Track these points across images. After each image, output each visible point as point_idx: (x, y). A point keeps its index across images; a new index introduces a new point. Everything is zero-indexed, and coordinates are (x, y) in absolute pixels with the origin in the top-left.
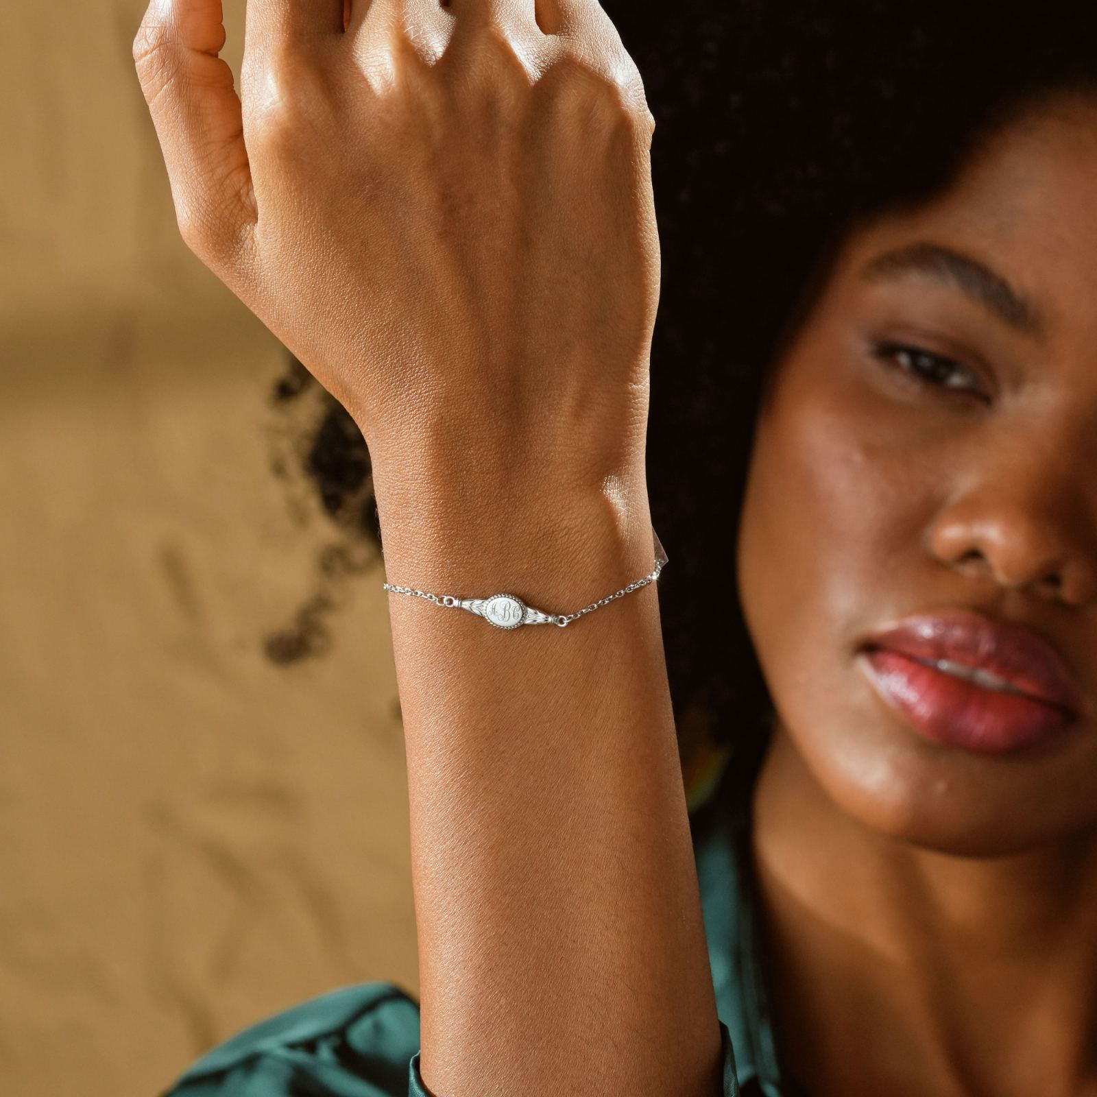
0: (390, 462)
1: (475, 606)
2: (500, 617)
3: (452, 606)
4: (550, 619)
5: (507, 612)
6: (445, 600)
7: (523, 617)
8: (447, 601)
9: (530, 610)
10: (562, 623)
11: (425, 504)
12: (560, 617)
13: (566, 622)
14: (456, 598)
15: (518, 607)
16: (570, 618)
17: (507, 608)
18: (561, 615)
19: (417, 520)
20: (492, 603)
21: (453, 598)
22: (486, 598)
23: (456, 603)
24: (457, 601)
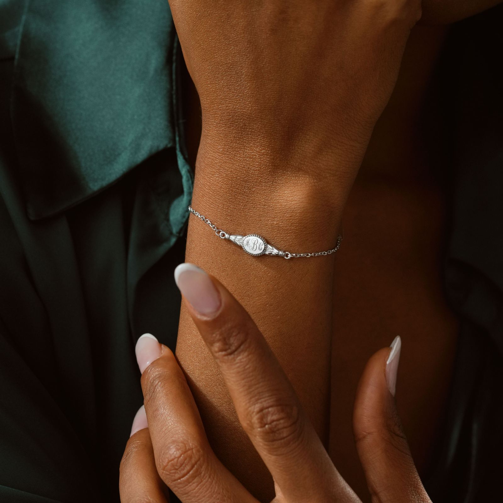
0: (209, 138)
1: (237, 240)
2: (251, 248)
3: (224, 238)
4: (281, 253)
5: (255, 246)
6: (221, 233)
7: (264, 249)
8: (222, 234)
9: (269, 246)
10: (287, 257)
11: (225, 169)
12: (287, 253)
13: (290, 256)
14: (227, 233)
15: (262, 243)
16: (292, 255)
17: (256, 243)
18: (288, 252)
19: (217, 177)
20: (247, 239)
21: (225, 233)
22: (245, 236)
23: (227, 236)
24: (227, 235)
